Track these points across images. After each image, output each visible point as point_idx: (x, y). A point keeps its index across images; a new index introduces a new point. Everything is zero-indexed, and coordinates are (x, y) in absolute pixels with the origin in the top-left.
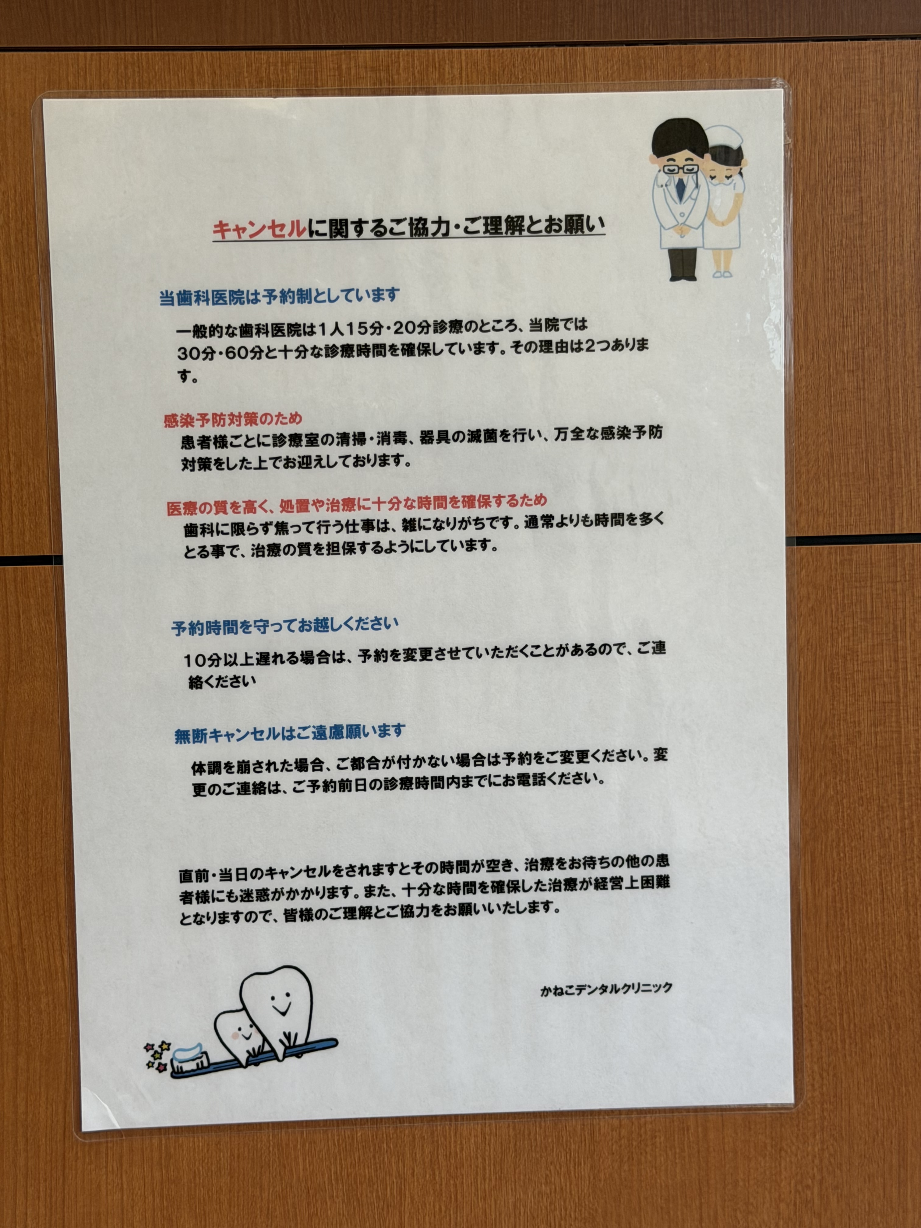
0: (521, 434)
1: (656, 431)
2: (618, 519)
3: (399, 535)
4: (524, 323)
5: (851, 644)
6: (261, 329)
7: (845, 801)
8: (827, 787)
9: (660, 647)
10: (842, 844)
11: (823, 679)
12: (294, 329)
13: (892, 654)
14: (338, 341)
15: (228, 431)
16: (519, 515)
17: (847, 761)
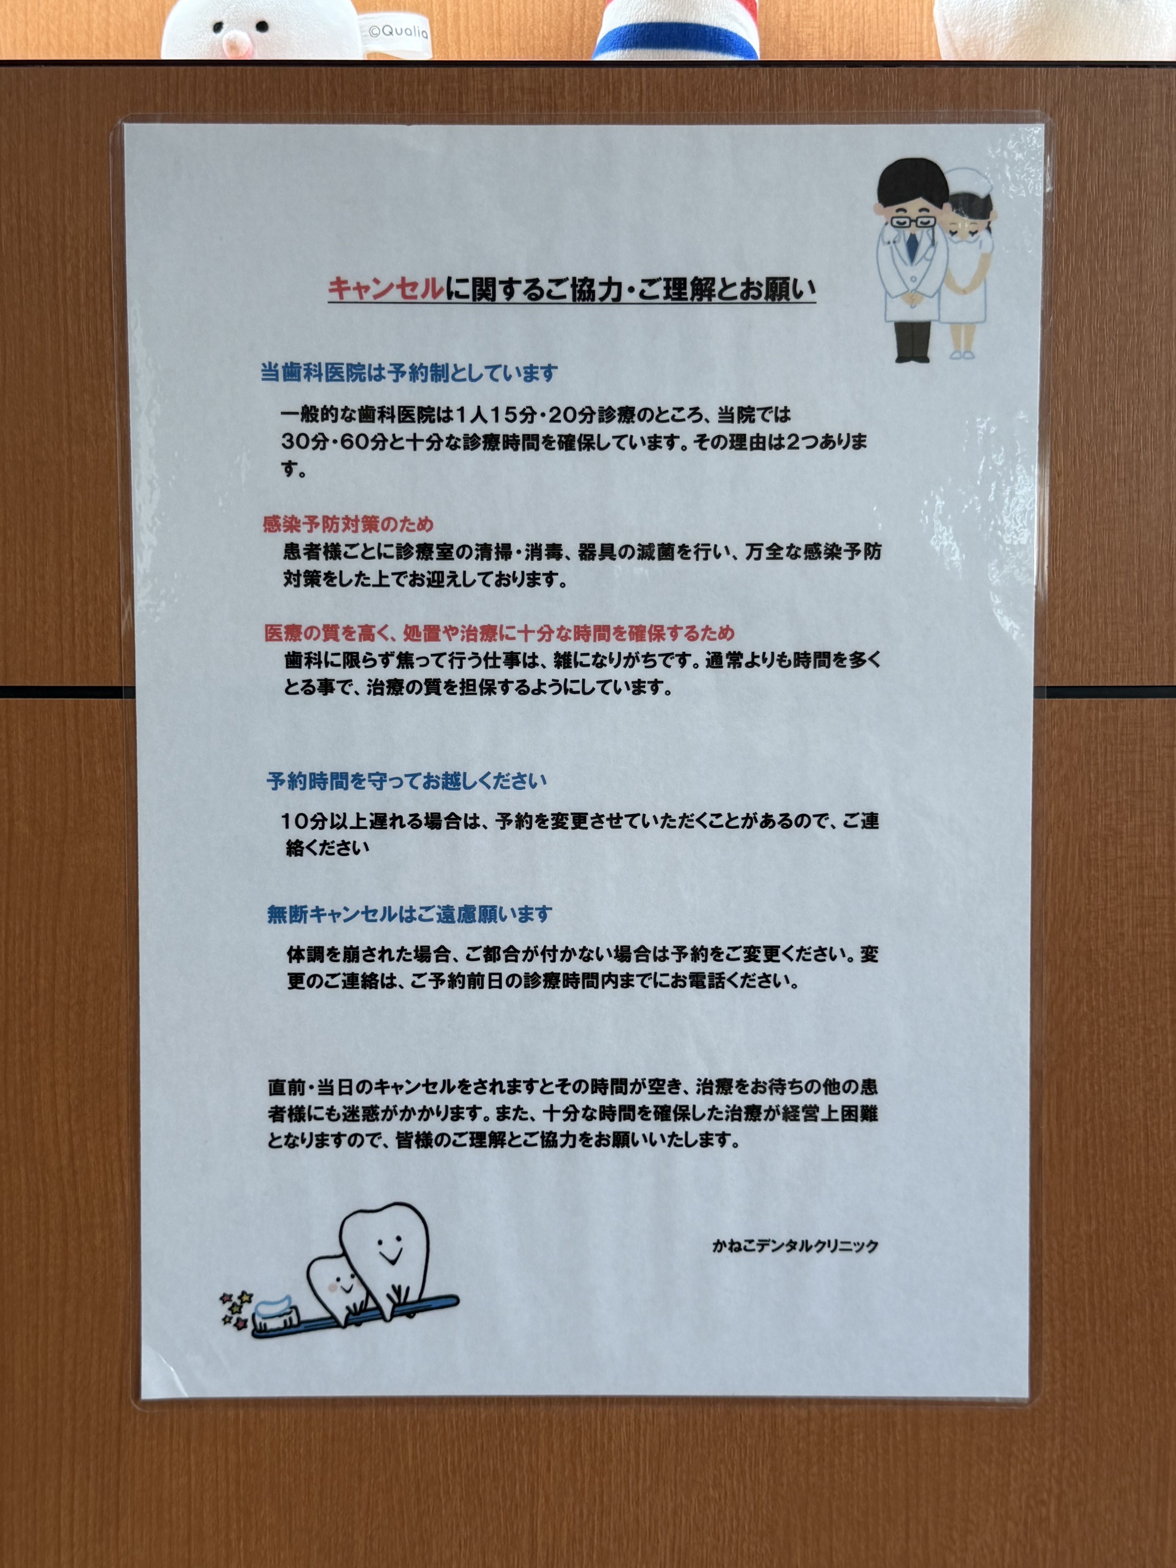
0: (704, 550)
1: (873, 550)
2: (822, 659)
3: (550, 673)
4: (711, 412)
5: (1114, 823)
6: (385, 413)
7: (1101, 1020)
8: (1079, 1002)
9: (872, 820)
10: (1096, 1075)
11: (1076, 867)
12: (426, 414)
13: (1166, 837)
14: (481, 429)
15: (342, 538)
16: (699, 651)
17: (1106, 969)
